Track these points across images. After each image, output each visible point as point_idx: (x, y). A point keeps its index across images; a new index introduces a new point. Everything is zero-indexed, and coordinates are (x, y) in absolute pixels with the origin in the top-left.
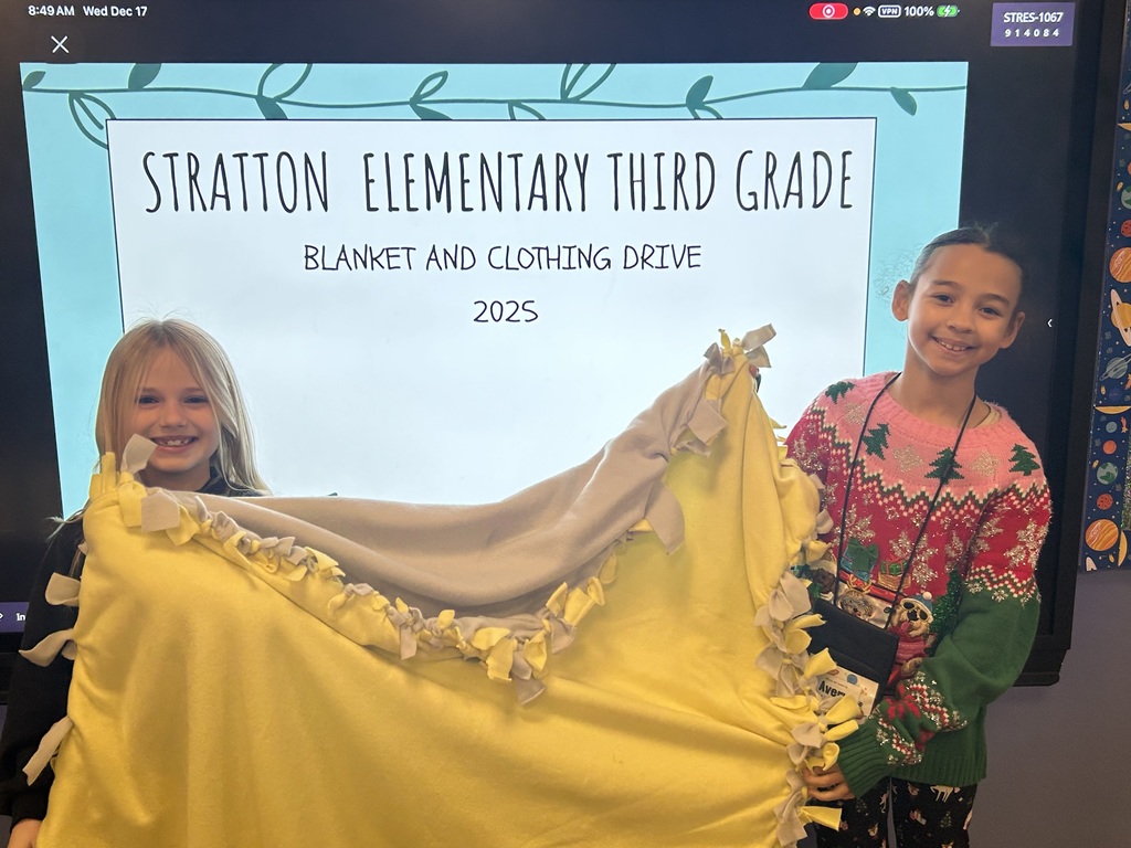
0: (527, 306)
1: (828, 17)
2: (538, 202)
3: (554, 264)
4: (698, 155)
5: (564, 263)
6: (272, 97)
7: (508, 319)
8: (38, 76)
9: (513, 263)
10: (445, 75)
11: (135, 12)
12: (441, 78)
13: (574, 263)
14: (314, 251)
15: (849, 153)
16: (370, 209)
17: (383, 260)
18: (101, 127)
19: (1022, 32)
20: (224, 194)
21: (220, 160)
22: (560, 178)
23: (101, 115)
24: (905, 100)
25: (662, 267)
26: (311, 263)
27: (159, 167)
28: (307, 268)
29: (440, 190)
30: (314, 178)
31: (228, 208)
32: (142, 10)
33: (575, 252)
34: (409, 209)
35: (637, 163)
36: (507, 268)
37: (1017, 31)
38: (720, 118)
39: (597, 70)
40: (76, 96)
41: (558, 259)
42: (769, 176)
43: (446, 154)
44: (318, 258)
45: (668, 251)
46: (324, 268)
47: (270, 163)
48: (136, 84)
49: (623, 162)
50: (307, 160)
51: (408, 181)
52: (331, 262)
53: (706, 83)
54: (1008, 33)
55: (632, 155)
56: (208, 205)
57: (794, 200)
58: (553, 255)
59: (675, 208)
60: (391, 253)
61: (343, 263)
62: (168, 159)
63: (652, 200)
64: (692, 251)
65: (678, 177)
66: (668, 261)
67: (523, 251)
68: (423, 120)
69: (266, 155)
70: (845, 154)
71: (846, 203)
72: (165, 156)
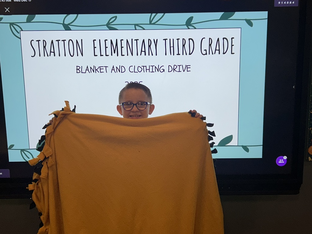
2: (143, 53)
3: (148, 71)
4: (189, 39)
5: (151, 70)
6: (67, 24)
8: (1, 19)
9: (136, 70)
10: (116, 17)
12: (115, 18)
13: (154, 70)
14: (79, 68)
15: (233, 38)
16: (95, 55)
17: (99, 70)
18: (18, 33)
19: (284, 2)
20: (53, 51)
21: (52, 41)
22: (149, 46)
23: (19, 30)
24: (249, 22)
25: (179, 71)
26: (78, 71)
27: (35, 44)
28: (77, 73)
29: (115, 50)
30: (79, 47)
31: (55, 56)
33: (154, 67)
34: (106, 55)
35: (172, 41)
36: (135, 72)
37: (282, 2)
38: (196, 29)
39: (160, 15)
40: (12, 24)
41: (149, 69)
42: (210, 45)
43: (117, 40)
44: (80, 70)
45: (181, 67)
46: (82, 73)
47: (67, 43)
48: (29, 21)
49: (168, 41)
50: (77, 42)
51: (106, 47)
52: (84, 71)
53: (191, 19)
54: (279, 3)
55: (170, 39)
56: (49, 55)
57: (217, 52)
59: (183, 54)
60: (101, 68)
61: (87, 71)
63: (176, 52)
64: (188, 67)
65: (184, 46)
66: (181, 69)
67: (139, 67)
68: (110, 30)
69: (65, 40)
70: (232, 38)
71: (233, 53)
72: (37, 41)
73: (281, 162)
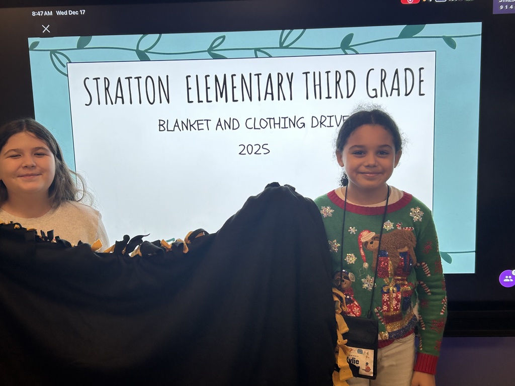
0: (264, 147)
1: (410, 3)
2: (269, 96)
3: (277, 126)
4: (347, 72)
5: (282, 125)
6: (143, 50)
7: (255, 153)
8: (36, 44)
9: (257, 126)
10: (224, 37)
11: (80, 13)
12: (222, 39)
13: (287, 125)
14: (163, 122)
15: (423, 68)
16: (189, 102)
17: (195, 126)
18: (64, 66)
19: (509, 7)
20: (121, 96)
21: (119, 81)
22: (280, 85)
23: (64, 61)
24: (450, 41)
25: (331, 126)
26: (162, 128)
27: (91, 84)
28: (160, 130)
29: (222, 92)
30: (163, 88)
31: (123, 103)
32: (83, 12)
33: (287, 120)
34: (208, 101)
35: (317, 76)
36: (255, 128)
37: (506, 6)
38: (357, 53)
39: (296, 32)
40: (53, 52)
41: (279, 124)
42: (383, 81)
43: (225, 75)
44: (165, 126)
45: (333, 118)
46: (168, 130)
47: (142, 81)
48: (80, 46)
49: (310, 76)
50: (160, 79)
51: (207, 88)
52: (171, 128)
53: (349, 37)
54: (502, 7)
55: (314, 73)
56: (114, 102)
57: (395, 92)
58: (277, 121)
59: (336, 98)
60: (199, 122)
61: (176, 128)
62: (95, 80)
63: (325, 94)
65: (337, 83)
66: (334, 123)
67: (262, 120)
68: (214, 59)
69: (141, 77)
70: (420, 69)
71: (422, 93)
72: (94, 79)
73: (508, 280)
